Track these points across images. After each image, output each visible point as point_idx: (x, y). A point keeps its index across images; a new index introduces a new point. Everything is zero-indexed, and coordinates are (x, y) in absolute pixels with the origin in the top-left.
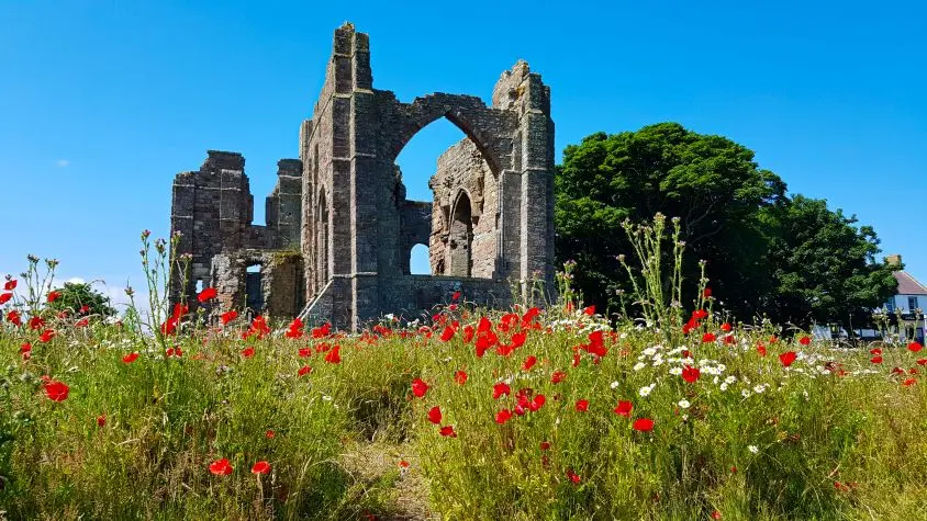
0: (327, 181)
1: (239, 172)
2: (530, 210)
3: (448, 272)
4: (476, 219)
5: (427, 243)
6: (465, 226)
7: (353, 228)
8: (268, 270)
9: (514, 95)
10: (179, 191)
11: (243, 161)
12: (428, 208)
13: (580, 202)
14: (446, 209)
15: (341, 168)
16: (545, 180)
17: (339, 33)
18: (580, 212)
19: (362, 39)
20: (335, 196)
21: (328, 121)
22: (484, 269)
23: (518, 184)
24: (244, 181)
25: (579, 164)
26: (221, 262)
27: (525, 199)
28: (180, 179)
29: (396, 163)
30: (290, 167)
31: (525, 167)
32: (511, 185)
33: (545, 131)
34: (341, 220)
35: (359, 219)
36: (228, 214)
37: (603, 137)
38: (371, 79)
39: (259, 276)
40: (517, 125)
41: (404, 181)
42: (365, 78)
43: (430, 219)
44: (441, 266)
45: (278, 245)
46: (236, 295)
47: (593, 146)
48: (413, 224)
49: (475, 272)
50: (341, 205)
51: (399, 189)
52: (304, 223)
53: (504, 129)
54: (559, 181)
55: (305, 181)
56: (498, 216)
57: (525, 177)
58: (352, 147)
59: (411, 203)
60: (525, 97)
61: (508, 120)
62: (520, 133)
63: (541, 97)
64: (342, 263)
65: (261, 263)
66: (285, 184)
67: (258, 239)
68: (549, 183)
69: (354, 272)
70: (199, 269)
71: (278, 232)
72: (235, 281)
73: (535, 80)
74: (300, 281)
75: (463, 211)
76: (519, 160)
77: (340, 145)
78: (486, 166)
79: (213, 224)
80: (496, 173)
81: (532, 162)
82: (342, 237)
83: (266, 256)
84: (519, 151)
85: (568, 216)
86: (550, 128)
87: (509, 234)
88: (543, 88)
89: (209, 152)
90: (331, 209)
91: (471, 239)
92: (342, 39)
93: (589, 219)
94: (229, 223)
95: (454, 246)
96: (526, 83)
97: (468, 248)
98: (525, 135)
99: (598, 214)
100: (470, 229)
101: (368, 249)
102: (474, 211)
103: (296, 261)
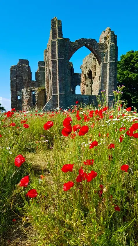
0: (50, 68)
1: (27, 65)
2: (110, 74)
3: (86, 94)
4: (94, 78)
5: (80, 85)
6: (90, 80)
7: (58, 81)
8: (36, 93)
9: (106, 38)
10: (12, 71)
11: (28, 62)
12: (80, 75)
13: (125, 72)
14: (85, 75)
15: (54, 62)
16: (114, 65)
17: (53, 20)
18: (124, 75)
19: (59, 22)
20: (52, 71)
21: (50, 48)
22: (95, 93)
23: (106, 67)
24: (29, 68)
25: (125, 60)
26: (24, 91)
27: (108, 71)
28: (12, 67)
29: (70, 61)
30: (41, 63)
31: (109, 61)
32: (104, 67)
33: (115, 50)
34: (54, 79)
35: (59, 78)
36: (25, 77)
37: (133, 52)
38: (62, 35)
39: (34, 95)
40: (106, 48)
41: (73, 67)
42: (61, 34)
43: (81, 78)
44: (84, 92)
45: (39, 86)
46: (28, 100)
47: (130, 55)
48: (76, 80)
49: (93, 94)
50: (54, 74)
51: (72, 70)
52: (46, 80)
53: (102, 49)
54: (119, 66)
55: (46, 67)
56: (100, 76)
57: (108, 64)
58: (57, 56)
59: (76, 74)
60: (110, 38)
61: (104, 46)
62: (107, 50)
63: (114, 39)
64: (55, 91)
65: (35, 91)
66: (40, 69)
67: (34, 84)
68: (116, 66)
69: (58, 94)
70: (18, 93)
71: (39, 83)
72: (28, 96)
73: (112, 33)
74: (45, 96)
75: (90, 75)
76: (107, 59)
77: (53, 56)
78: (97, 62)
79: (22, 80)
80: (100, 64)
81: (110, 59)
82: (55, 84)
83: (36, 89)
84: (107, 56)
85: (121, 77)
86: (116, 48)
87: (103, 82)
88: (115, 36)
89: (20, 60)
90: (52, 75)
91: (92, 84)
92: (53, 22)
93: (127, 78)
94: (26, 80)
95: (87, 86)
96: (109, 34)
97: (91, 86)
98: (109, 51)
99: (130, 76)
100: (92, 81)
101: (62, 87)
102: (93, 75)
103: (44, 91)
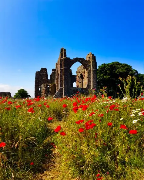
0: (59, 72)
1: (46, 71)
2: (93, 76)
3: (79, 87)
4: (84, 78)
5: (76, 82)
6: (82, 79)
7: (63, 79)
8: (50, 87)
9: (89, 58)
10: (36, 74)
11: (46, 69)
12: (75, 76)
13: (102, 75)
14: (79, 76)
15: (61, 70)
16: (95, 71)
17: (61, 49)
18: (101, 77)
19: (65, 50)
20: (60, 74)
21: (59, 63)
22: (85, 86)
24: (47, 73)
25: (101, 69)
26: (43, 86)
27: (92, 74)
28: (37, 72)
29: (71, 69)
30: (54, 70)
31: (92, 69)
32: (89, 72)
33: (95, 63)
34: (61, 78)
35: (64, 78)
36: (44, 78)
37: (105, 64)
38: (66, 56)
39: (49, 88)
40: (90, 62)
41: (72, 72)
42: (65, 56)
43: (76, 78)
44: (78, 86)
45: (52, 83)
46: (45, 91)
47: (103, 66)
48: (74, 79)
49: (84, 87)
50: (61, 76)
52: (56, 79)
53: (88, 63)
54: (98, 71)
55: (56, 72)
56: (87, 77)
57: (92, 71)
58: (63, 66)
59: (73, 75)
60: (91, 58)
61: (89, 62)
62: (91, 64)
63: (94, 58)
64: (61, 86)
65: (49, 85)
66: (53, 73)
67: (49, 82)
68: (96, 72)
69: (63, 87)
70: (39, 86)
71: (52, 81)
72: (45, 88)
73: (93, 55)
74: (55, 88)
76: (91, 68)
77: (61, 66)
78: (85, 69)
79: (42, 79)
80: (87, 70)
81: (93, 68)
82: (61, 81)
83: (50, 84)
84: (91, 66)
85: (100, 77)
86: (96, 63)
87: (89, 81)
88: (94, 56)
89: (42, 68)
90: (60, 77)
91: (83, 81)
92: (62, 50)
93: (103, 78)
94: (44, 79)
95: (80, 83)
96: (91, 56)
97: (82, 83)
98: (92, 64)
99: (105, 77)
100: (83, 80)
101: (66, 83)
102: (83, 77)
103: (55, 86)
